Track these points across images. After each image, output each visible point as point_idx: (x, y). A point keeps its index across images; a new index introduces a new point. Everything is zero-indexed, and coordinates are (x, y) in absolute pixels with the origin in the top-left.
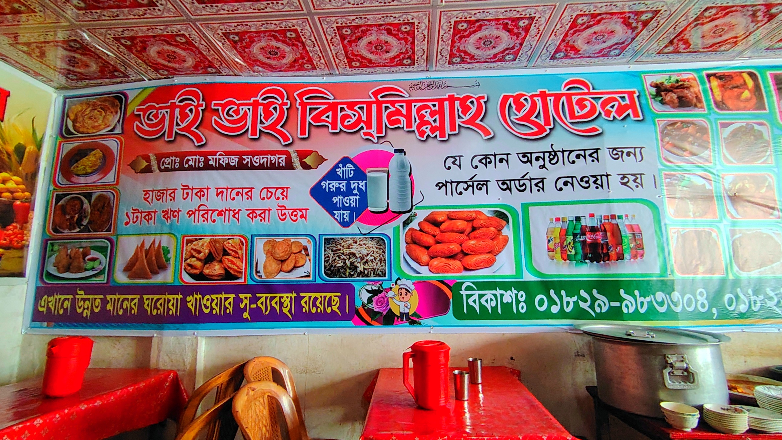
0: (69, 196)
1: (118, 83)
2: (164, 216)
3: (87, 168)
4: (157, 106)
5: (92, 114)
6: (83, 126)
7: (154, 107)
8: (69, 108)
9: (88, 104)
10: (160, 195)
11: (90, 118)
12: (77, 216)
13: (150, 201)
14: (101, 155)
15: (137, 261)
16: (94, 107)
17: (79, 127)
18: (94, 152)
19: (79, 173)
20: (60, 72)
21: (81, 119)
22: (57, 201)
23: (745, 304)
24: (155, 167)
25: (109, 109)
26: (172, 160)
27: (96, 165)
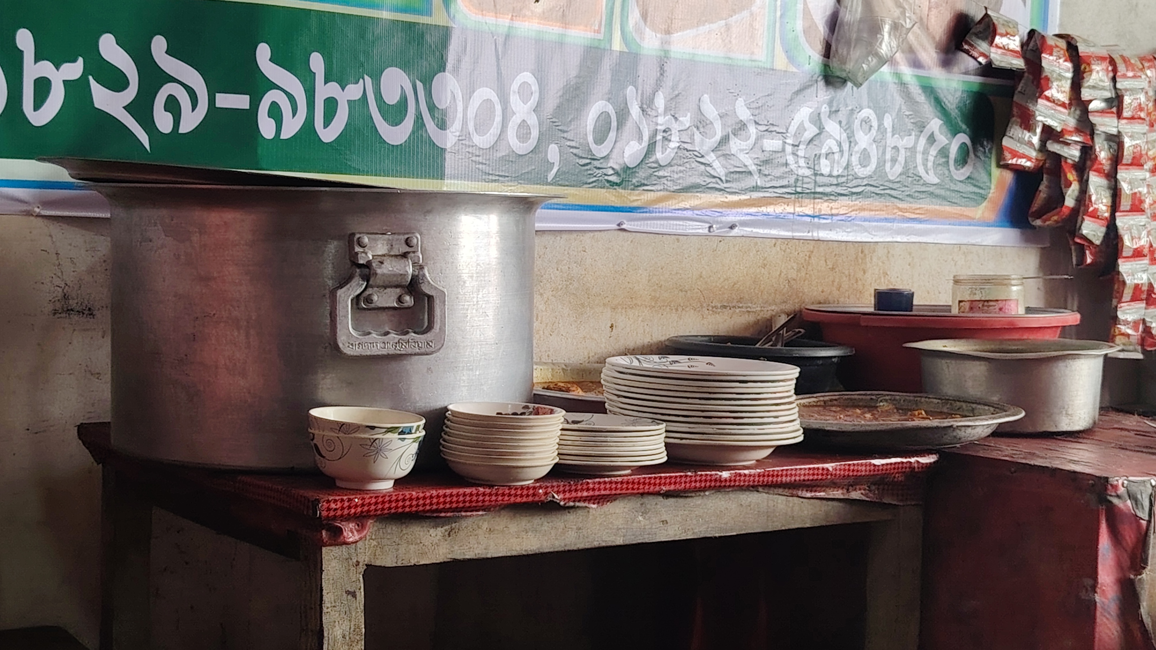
23: (640, 138)
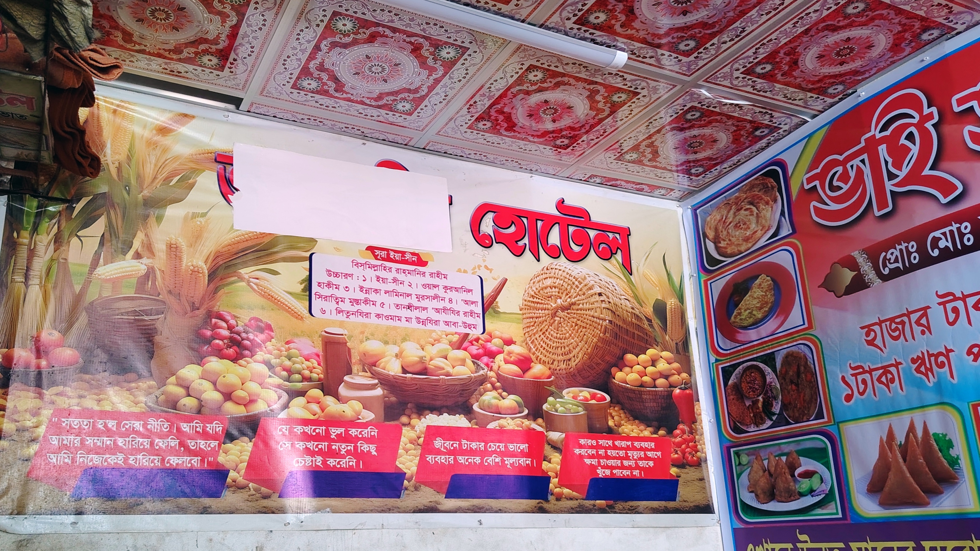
0: (741, 367)
1: (763, 149)
2: (918, 370)
3: (754, 312)
4: (841, 158)
5: (738, 218)
6: (731, 244)
7: (835, 163)
8: (704, 221)
9: (728, 204)
10: (897, 329)
11: (737, 227)
12: (760, 398)
13: (881, 345)
14: (771, 282)
15: (889, 470)
16: (738, 205)
17: (726, 248)
18: (758, 281)
19: (745, 323)
20: (677, 171)
21: (725, 233)
22: (726, 379)
24: (871, 275)
25: (762, 199)
26: (901, 250)
27: (767, 303)
